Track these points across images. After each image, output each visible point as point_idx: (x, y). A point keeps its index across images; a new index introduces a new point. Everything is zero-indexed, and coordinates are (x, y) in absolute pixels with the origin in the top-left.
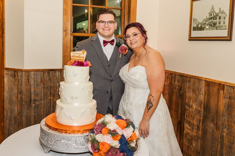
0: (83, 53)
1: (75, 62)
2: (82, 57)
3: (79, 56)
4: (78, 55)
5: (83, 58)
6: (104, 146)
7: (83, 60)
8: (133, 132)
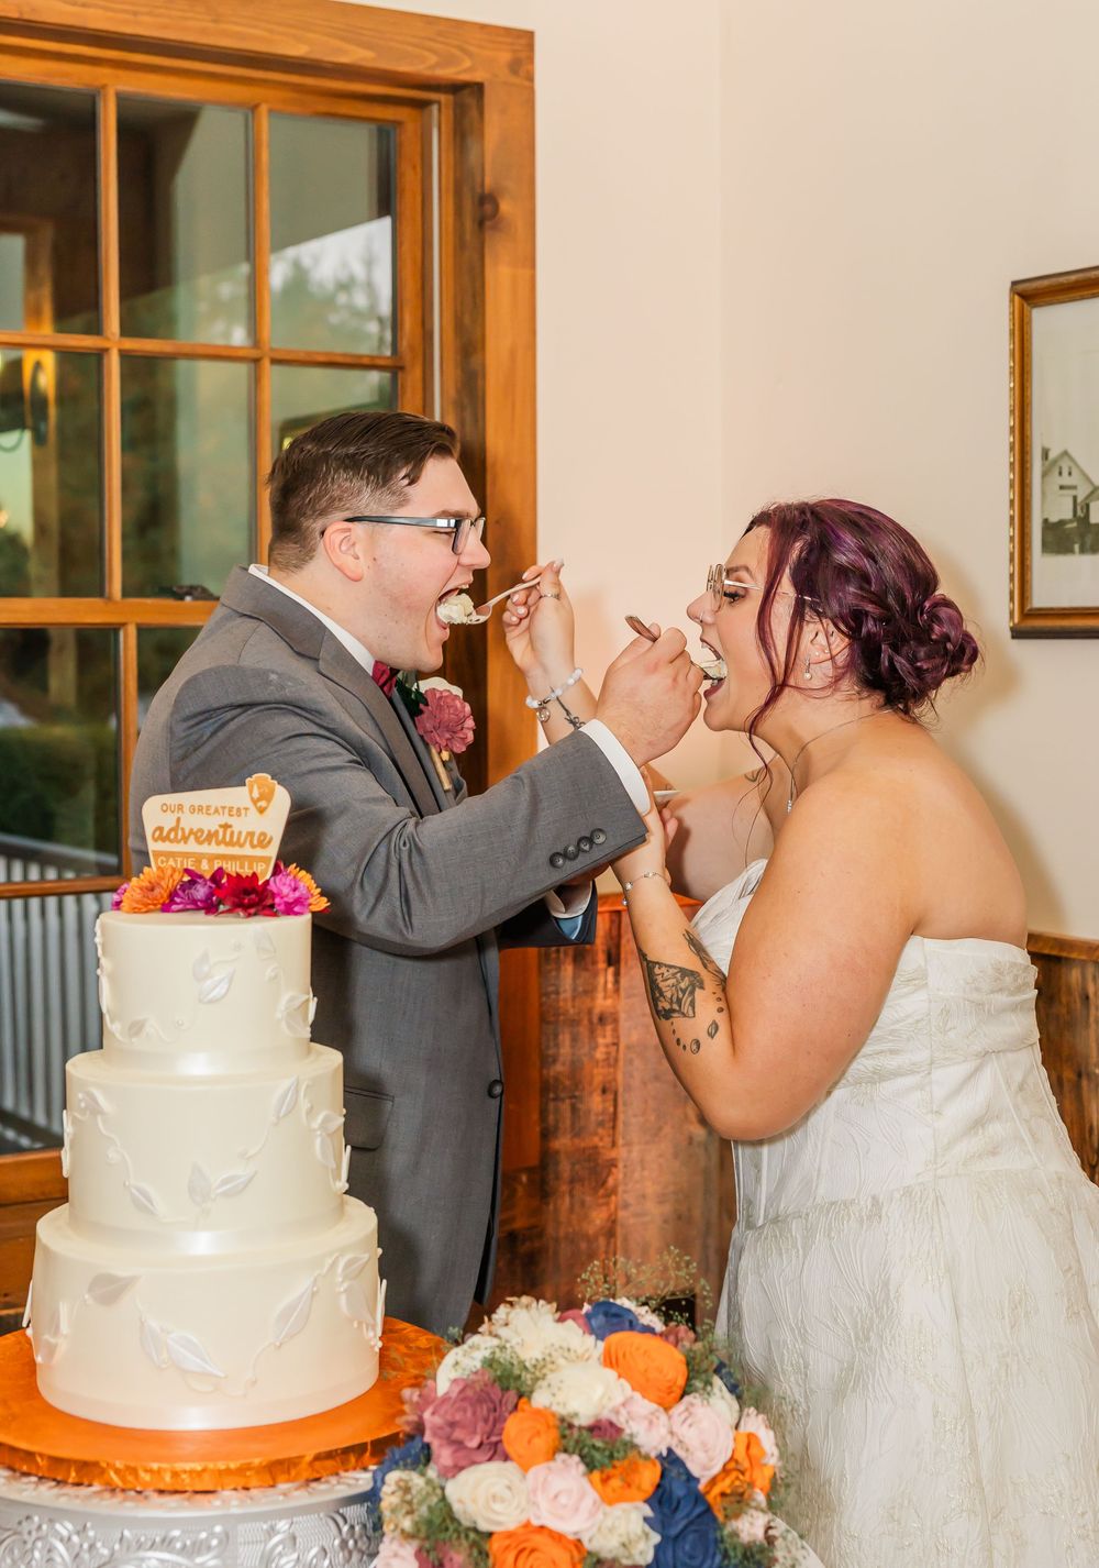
0: (255, 802)
1: (192, 883)
2: (251, 834)
3: (226, 826)
4: (210, 823)
5: (263, 842)
6: (535, 1555)
7: (257, 860)
8: (737, 1427)
